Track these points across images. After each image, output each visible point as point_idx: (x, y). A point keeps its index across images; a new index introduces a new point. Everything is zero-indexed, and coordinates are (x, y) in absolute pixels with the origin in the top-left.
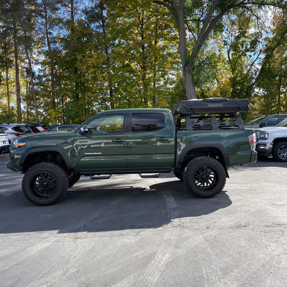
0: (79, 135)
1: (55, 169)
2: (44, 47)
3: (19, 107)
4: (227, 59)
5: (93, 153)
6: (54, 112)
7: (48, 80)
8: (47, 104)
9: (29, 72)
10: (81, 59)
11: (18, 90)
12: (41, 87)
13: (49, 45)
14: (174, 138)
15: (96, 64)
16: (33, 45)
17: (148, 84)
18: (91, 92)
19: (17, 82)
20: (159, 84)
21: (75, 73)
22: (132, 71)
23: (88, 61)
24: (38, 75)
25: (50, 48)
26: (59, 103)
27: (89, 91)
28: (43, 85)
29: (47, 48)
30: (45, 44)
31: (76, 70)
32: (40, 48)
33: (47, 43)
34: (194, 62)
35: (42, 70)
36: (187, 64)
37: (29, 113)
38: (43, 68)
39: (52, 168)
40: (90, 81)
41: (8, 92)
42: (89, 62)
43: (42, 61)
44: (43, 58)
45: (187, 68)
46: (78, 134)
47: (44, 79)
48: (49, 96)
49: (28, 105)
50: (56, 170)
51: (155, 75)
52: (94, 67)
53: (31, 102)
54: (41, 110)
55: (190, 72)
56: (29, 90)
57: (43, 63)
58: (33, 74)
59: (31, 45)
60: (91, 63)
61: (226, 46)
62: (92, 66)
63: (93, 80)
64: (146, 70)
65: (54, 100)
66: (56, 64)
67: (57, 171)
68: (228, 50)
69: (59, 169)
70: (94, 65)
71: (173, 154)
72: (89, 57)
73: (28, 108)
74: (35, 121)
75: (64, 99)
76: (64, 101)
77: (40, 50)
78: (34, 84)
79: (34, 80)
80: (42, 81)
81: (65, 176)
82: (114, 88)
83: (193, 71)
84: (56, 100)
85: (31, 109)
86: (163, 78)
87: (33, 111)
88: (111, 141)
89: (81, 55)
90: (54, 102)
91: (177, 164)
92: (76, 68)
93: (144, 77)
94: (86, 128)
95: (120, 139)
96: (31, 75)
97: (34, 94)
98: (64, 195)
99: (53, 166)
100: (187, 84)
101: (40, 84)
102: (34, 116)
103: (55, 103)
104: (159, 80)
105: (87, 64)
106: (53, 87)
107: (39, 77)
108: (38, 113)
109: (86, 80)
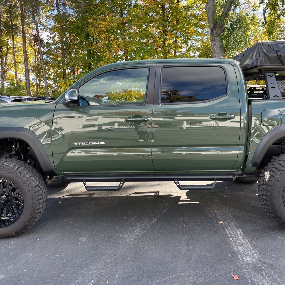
0: (64, 108)
1: (17, 172)
2: (52, 11)
3: (28, 79)
4: (263, 20)
5: (90, 143)
6: (64, 83)
7: (58, 48)
8: (57, 76)
9: (37, 40)
10: (92, 22)
11: (26, 60)
12: (50, 56)
13: (58, 8)
14: (244, 115)
15: (110, 27)
16: (40, 8)
17: (168, 52)
18: (104, 61)
19: (24, 51)
20: (180, 52)
21: (87, 39)
22: (150, 36)
23: (100, 24)
24: (47, 43)
25: (59, 12)
26: (69, 74)
27: (102, 60)
28: (52, 54)
29: (56, 12)
30: (53, 7)
31: (88, 36)
32: (48, 11)
33: (56, 5)
34: (224, 23)
35: (51, 38)
36: (215, 27)
37: (38, 86)
38: (53, 35)
39: (12, 169)
40: (103, 48)
41: (15, 62)
42: (102, 26)
43: (51, 27)
44: (52, 24)
45: (215, 31)
46: (61, 106)
47: (53, 47)
48: (59, 67)
49: (37, 77)
50: (19, 174)
51: (176, 41)
52: (107, 31)
53: (40, 73)
54: (51, 82)
55: (219, 35)
56: (38, 60)
57: (53, 30)
58: (41, 42)
59: (38, 8)
60: (103, 26)
61: (262, 5)
62: (105, 30)
63: (106, 47)
64: (166, 35)
65: (64, 70)
66: (66, 29)
67: (22, 176)
68: (264, 9)
69: (25, 171)
70: (107, 29)
71: (241, 145)
72: (101, 20)
73: (37, 80)
74: (45, 95)
75: (75, 70)
76: (75, 72)
77: (48, 14)
78: (43, 54)
79: (42, 49)
80: (51, 50)
81: (38, 185)
82: (130, 57)
83: (222, 34)
84: (67, 71)
85: (40, 81)
86: (185, 45)
87: (42, 83)
88: (123, 120)
89: (92, 17)
90: (64, 73)
91: (249, 164)
92: (88, 34)
93: (164, 43)
94: (74, 94)
95: (140, 117)
96: (39, 43)
97: (42, 64)
98: (37, 219)
99: (14, 167)
100: (214, 51)
101: (49, 52)
102: (44, 89)
103: (66, 74)
104: (181, 47)
105: (99, 28)
106: (63, 56)
107: (48, 45)
108: (48, 86)
109: (98, 47)
